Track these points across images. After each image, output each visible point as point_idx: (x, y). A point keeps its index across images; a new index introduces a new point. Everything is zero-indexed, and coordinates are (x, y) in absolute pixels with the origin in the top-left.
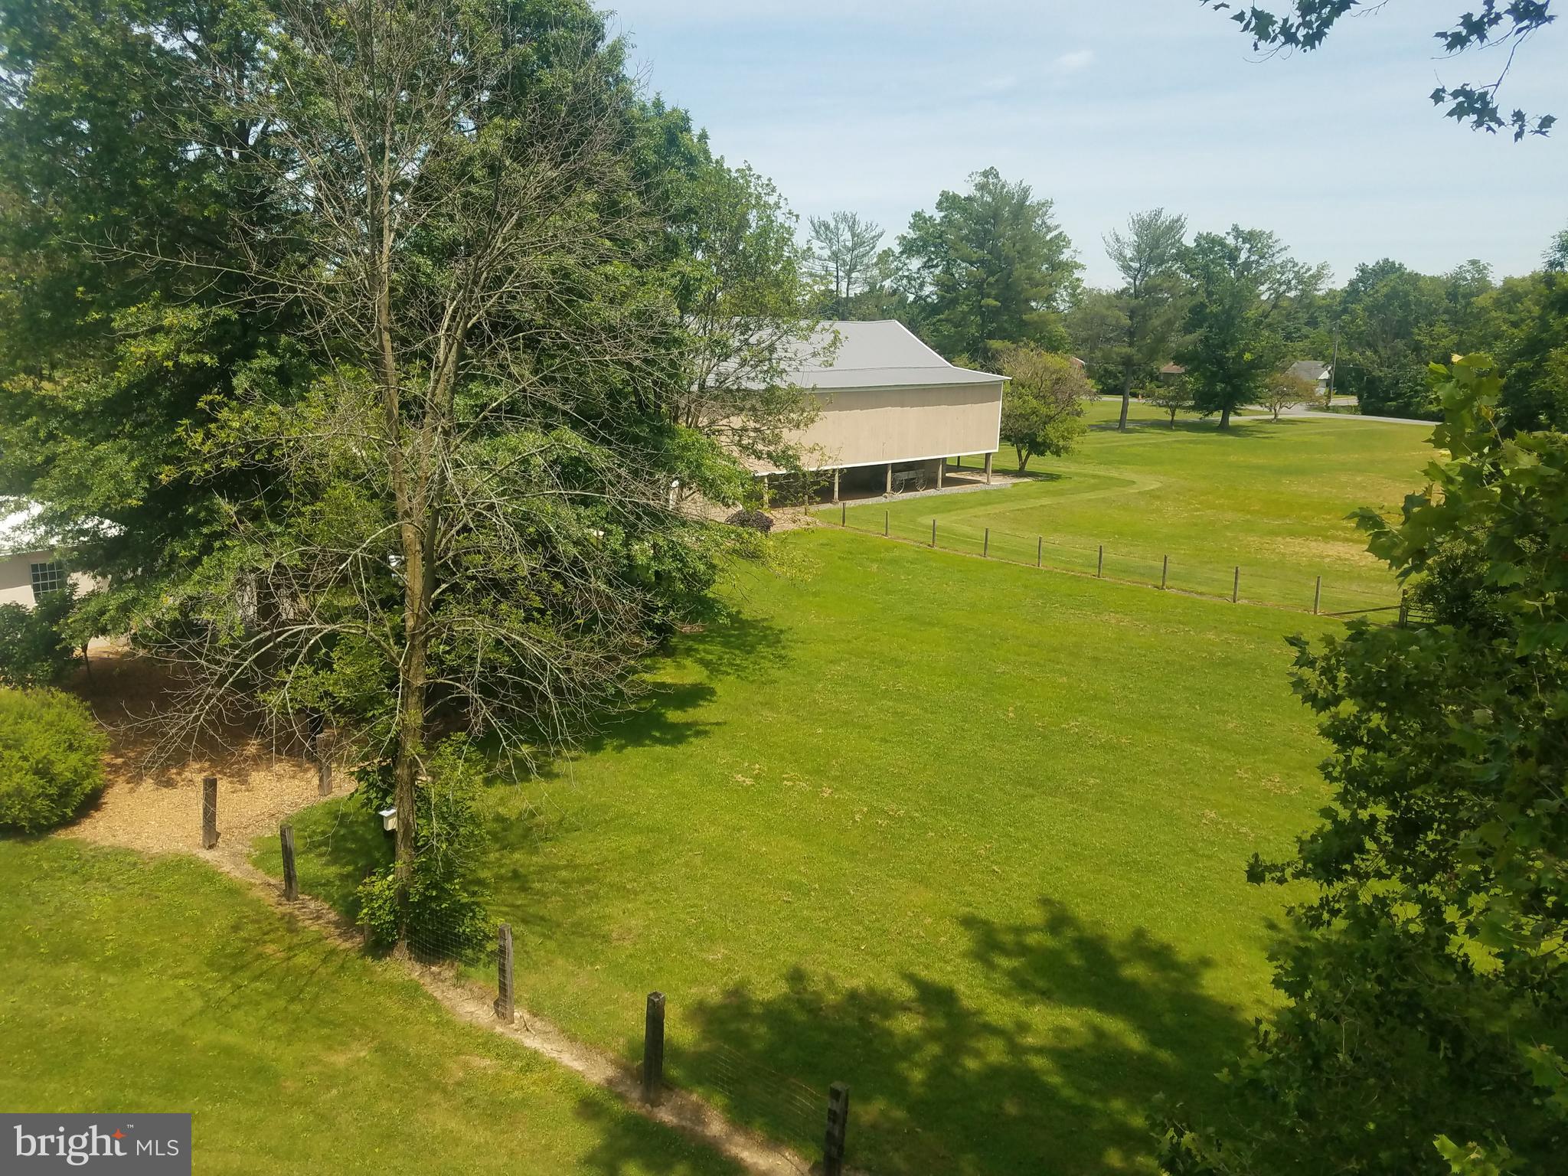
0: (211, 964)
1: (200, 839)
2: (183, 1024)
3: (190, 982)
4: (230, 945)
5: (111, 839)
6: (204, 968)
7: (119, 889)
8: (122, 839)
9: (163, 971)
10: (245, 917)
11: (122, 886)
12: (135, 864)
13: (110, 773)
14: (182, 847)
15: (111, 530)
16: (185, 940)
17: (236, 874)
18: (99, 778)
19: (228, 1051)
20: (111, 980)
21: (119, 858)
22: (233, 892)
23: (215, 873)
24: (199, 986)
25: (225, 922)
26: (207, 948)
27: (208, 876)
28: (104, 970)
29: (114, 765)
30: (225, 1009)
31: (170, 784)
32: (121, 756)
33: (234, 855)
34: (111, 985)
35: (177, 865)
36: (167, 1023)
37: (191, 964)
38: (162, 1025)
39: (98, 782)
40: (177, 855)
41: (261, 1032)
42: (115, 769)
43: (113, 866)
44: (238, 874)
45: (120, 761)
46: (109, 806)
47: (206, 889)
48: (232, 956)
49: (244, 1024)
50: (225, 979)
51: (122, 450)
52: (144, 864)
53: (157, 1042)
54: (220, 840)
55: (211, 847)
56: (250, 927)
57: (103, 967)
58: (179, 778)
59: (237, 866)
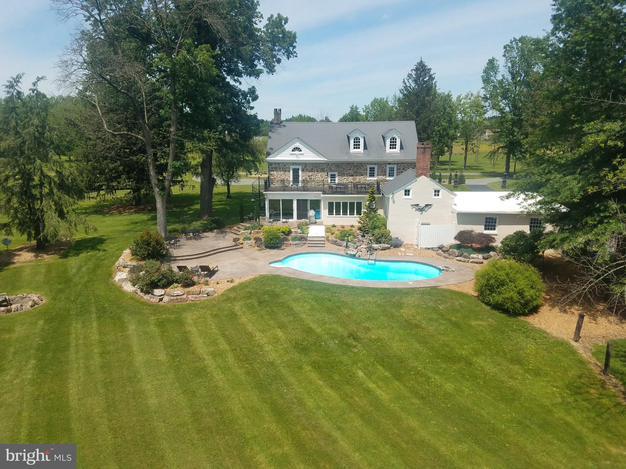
0: (567, 387)
1: (573, 336)
2: (553, 405)
3: (558, 390)
4: (576, 382)
5: (539, 325)
6: (564, 388)
7: (538, 345)
8: (543, 327)
9: (548, 382)
10: (585, 374)
11: (539, 344)
12: (546, 337)
13: (543, 301)
14: (565, 337)
15: (564, 209)
16: (559, 374)
17: (584, 355)
18: (540, 301)
19: (567, 424)
20: (529, 377)
21: (541, 333)
22: (581, 362)
23: (576, 352)
24: (561, 393)
25: (576, 373)
26: (567, 380)
27: (573, 352)
28: (528, 373)
29: (545, 298)
30: (569, 407)
31: (565, 312)
32: (549, 295)
33: (585, 347)
34: (529, 379)
35: (562, 343)
36: (547, 402)
37: (560, 383)
38: (545, 402)
39: (539, 303)
40: (563, 340)
41: (582, 422)
42: (546, 300)
43: (537, 335)
44: (585, 356)
45: (548, 297)
46: (541, 313)
47: (571, 356)
48: (576, 387)
49: (576, 417)
50: (572, 395)
51: (575, 179)
52: (549, 338)
53: (541, 408)
54: (580, 339)
55: (576, 341)
56: (586, 379)
57: (528, 371)
58: (569, 310)
59: (585, 352)
